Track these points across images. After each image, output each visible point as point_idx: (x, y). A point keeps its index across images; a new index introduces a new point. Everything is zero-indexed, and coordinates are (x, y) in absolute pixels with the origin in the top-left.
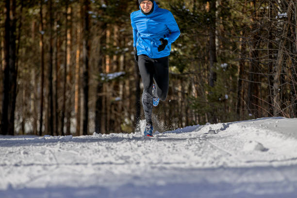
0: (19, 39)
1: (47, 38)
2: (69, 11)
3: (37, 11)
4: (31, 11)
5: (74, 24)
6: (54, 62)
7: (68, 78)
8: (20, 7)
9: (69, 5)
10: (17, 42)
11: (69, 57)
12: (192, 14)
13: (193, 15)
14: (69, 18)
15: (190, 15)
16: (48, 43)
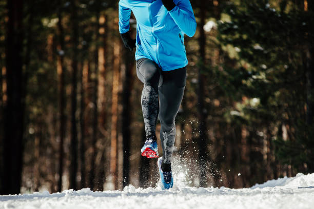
0: (27, 63)
1: (68, 62)
2: (102, 20)
3: (54, 22)
4: (45, 22)
5: (109, 42)
6: (79, 97)
7: (100, 120)
8: (28, 17)
9: (102, 13)
10: (24, 67)
11: (101, 89)
12: (279, 15)
13: (280, 18)
14: (102, 31)
15: (277, 17)
16: (69, 68)
